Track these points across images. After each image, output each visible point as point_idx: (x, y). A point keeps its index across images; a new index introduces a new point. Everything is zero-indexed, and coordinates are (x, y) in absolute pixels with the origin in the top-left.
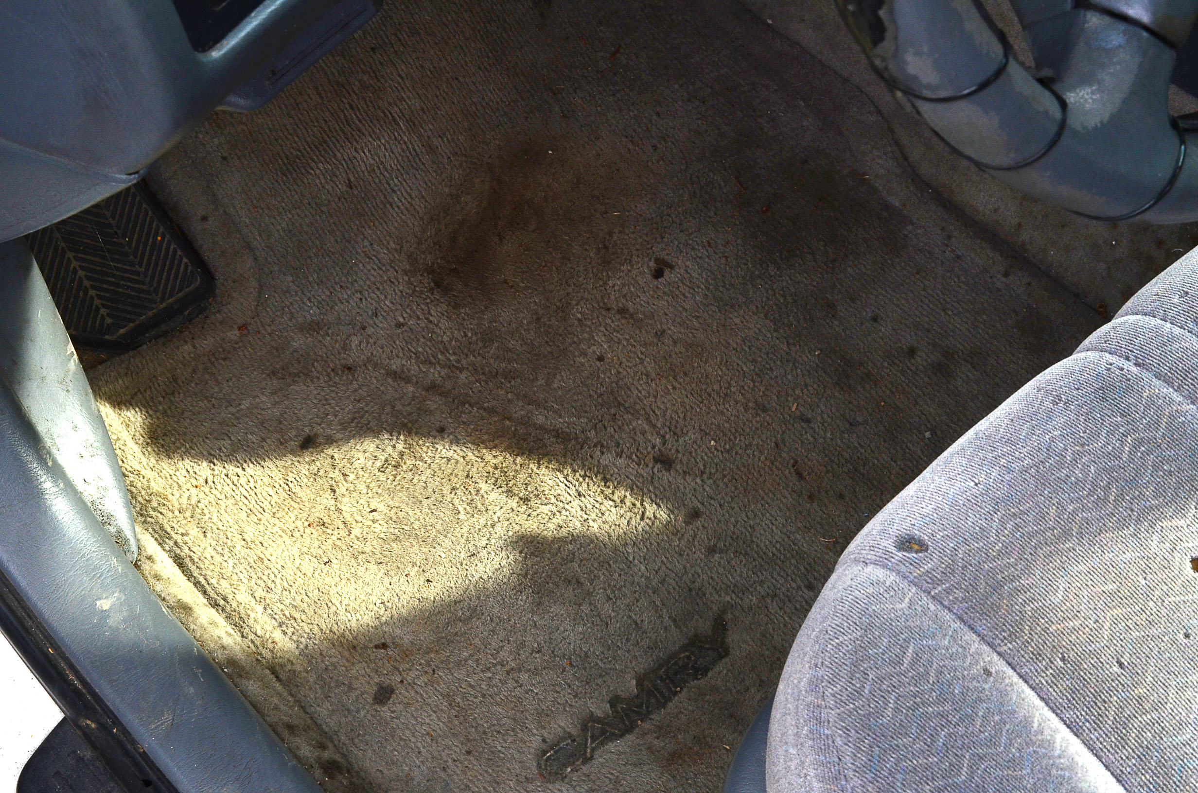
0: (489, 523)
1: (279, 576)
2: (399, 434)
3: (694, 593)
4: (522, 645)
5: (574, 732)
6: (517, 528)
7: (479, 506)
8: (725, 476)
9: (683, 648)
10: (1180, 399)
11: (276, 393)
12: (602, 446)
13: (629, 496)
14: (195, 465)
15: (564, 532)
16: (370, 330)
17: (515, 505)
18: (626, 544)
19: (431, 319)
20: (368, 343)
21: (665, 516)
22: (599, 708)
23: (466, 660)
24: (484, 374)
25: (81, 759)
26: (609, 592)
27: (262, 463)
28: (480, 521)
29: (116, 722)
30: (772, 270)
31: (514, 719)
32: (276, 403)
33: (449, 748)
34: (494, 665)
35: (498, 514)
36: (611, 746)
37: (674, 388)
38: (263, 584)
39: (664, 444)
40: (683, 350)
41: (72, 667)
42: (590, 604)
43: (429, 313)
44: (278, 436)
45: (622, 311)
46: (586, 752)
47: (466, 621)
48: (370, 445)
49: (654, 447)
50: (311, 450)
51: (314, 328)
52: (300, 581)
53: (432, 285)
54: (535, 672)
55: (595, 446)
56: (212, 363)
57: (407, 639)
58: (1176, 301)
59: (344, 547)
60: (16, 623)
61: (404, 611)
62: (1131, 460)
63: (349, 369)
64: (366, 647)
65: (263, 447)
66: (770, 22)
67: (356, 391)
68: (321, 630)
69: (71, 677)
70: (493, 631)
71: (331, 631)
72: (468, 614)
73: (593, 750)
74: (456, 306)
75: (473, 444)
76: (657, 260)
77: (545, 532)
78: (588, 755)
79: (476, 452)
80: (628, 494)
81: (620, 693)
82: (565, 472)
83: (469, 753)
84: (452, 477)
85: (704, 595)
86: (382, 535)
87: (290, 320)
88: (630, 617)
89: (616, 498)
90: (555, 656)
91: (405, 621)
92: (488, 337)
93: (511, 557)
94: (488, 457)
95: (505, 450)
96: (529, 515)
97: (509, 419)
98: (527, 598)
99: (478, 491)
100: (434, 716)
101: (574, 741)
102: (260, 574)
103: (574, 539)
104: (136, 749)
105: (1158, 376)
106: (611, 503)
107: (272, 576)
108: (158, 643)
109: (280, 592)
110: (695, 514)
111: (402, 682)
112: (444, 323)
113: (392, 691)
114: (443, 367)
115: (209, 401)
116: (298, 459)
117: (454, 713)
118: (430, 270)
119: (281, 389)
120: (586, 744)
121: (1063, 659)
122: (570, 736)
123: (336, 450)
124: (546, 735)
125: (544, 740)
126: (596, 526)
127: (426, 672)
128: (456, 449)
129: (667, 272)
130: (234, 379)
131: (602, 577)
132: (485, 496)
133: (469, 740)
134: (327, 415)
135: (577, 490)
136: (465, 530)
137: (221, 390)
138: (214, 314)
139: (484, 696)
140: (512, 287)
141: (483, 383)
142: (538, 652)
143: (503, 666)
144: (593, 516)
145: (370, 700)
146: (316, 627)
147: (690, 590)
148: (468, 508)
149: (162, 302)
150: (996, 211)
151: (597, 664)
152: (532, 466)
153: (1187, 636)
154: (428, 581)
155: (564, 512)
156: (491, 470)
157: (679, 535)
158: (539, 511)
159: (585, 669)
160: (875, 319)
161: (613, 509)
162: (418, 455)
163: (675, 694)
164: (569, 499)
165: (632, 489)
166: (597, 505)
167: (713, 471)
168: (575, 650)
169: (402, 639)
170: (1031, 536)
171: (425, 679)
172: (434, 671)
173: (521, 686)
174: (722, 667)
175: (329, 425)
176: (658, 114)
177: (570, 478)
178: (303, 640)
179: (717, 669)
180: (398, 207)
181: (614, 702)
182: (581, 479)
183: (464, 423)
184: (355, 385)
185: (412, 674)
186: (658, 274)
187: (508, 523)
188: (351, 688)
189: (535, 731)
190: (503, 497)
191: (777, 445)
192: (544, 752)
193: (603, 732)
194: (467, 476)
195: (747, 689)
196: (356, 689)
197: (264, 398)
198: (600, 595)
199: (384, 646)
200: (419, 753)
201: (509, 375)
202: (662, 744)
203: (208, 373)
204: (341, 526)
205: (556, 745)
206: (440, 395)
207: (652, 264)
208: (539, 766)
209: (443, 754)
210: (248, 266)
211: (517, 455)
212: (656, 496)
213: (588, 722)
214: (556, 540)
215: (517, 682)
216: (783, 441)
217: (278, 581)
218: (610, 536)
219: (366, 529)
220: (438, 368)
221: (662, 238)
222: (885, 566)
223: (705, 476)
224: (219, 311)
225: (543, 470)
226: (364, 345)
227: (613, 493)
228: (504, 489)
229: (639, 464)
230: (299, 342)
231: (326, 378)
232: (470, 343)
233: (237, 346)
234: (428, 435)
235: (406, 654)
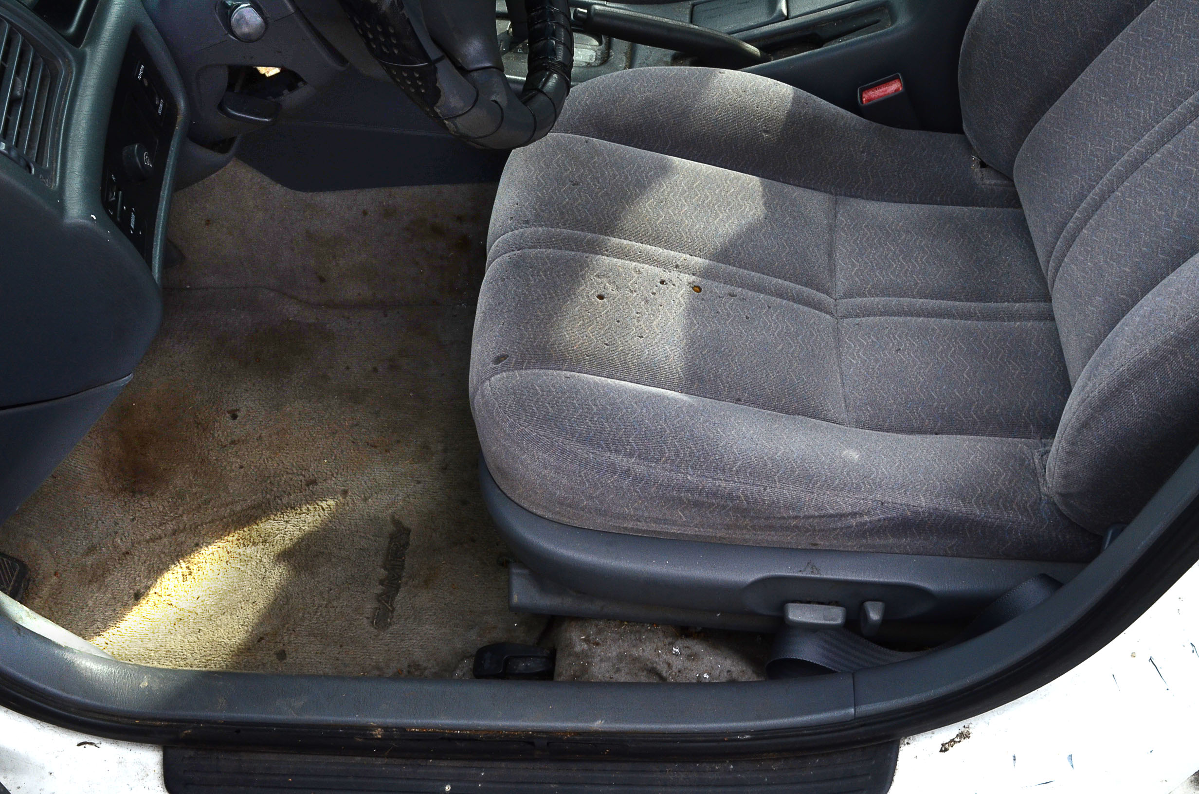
0: (258, 561)
1: (184, 651)
2: (179, 561)
3: (374, 520)
4: (321, 593)
5: (376, 606)
6: (272, 553)
7: (246, 559)
8: (343, 469)
9: (390, 543)
10: (544, 250)
11: (100, 589)
12: (278, 497)
13: (309, 507)
14: (94, 641)
15: (295, 540)
16: (121, 531)
17: (263, 547)
18: (327, 525)
19: (146, 507)
20: (125, 537)
21: (333, 502)
22: (379, 589)
23: (303, 616)
24: (193, 510)
25: (190, 758)
26: (338, 547)
27: (124, 619)
28: (253, 563)
29: (199, 721)
30: (285, 381)
31: (347, 621)
32: (104, 593)
33: (331, 651)
34: (317, 609)
35: (258, 555)
36: (398, 598)
37: (287, 453)
38: (179, 660)
39: (305, 477)
40: (277, 437)
41: (154, 719)
42: (335, 557)
43: (142, 505)
44: (120, 604)
45: (233, 442)
46: (389, 609)
47: (287, 603)
48: (168, 575)
49: (301, 481)
50: (142, 598)
51: (91, 550)
52: (196, 646)
53: (131, 494)
54: (338, 598)
55: (275, 499)
56: (56, 598)
57: (269, 629)
58: (510, 222)
59: (200, 621)
60: (109, 723)
61: (256, 621)
62: (548, 278)
63: (127, 553)
64: (254, 646)
65: (118, 613)
66: (188, 287)
67: (139, 560)
68: (227, 654)
69: (158, 723)
70: (303, 597)
71: (231, 651)
72: (285, 600)
73: (391, 606)
74: (152, 494)
75: (218, 539)
76: (229, 412)
77: (287, 546)
78: (391, 609)
79: (222, 541)
80: (308, 506)
81: (380, 578)
82: (272, 518)
83: (341, 646)
84: (222, 558)
85: (379, 517)
86: (213, 603)
87: (77, 554)
88: (356, 549)
89: (304, 511)
90: (340, 586)
91: (261, 623)
92: (181, 496)
93: (282, 566)
94: (230, 538)
95: (235, 530)
96: (273, 545)
97: (225, 517)
98: (305, 575)
99: (239, 554)
100: (312, 646)
101: (380, 609)
102: (174, 657)
103: (302, 539)
104: (219, 724)
105: (530, 248)
106: (304, 515)
107: (180, 653)
108: (186, 679)
109: (190, 656)
110: (345, 493)
111: (284, 645)
112: (154, 504)
113: (284, 651)
114: (171, 521)
115: (71, 615)
116: (139, 605)
117: (319, 638)
118: (123, 490)
119: (101, 586)
120: (386, 606)
121: (587, 356)
122: (376, 608)
123: (154, 589)
124: (367, 616)
125: (368, 618)
126: (307, 528)
127: (291, 634)
128: (211, 547)
129: (238, 413)
130: (73, 597)
131: (329, 543)
132: (245, 553)
133: (336, 642)
134: (135, 579)
135: (284, 521)
136: (249, 572)
137: (72, 607)
138: (37, 577)
139: (325, 622)
140: (170, 469)
141: (197, 514)
142: (331, 590)
143: (321, 606)
144: (301, 525)
145: (278, 662)
146: (223, 656)
147: (371, 520)
148: (242, 564)
149: (8, 587)
150: (359, 294)
151: (360, 576)
152: (254, 527)
153: (618, 322)
154: (254, 603)
155: (287, 533)
156: (238, 542)
157: (346, 504)
158: (275, 541)
159: (357, 581)
160: (348, 368)
161: (307, 516)
162: (196, 562)
163: (404, 560)
164: (284, 527)
165: (308, 503)
166: (299, 520)
167: (336, 471)
168: (346, 578)
169: (266, 631)
170: (539, 325)
171: (293, 636)
172: (294, 630)
173: (337, 607)
174: (412, 537)
175: (140, 581)
176: (170, 357)
177: (276, 519)
178: (222, 664)
179: (411, 539)
180: (84, 473)
181: (381, 583)
182: (282, 516)
183: (205, 534)
184: (136, 558)
185: (286, 638)
186: (234, 417)
187: (266, 555)
188: (264, 664)
189: (361, 618)
190: (253, 548)
191: (353, 442)
192: (372, 622)
193: (388, 597)
194: (228, 553)
195: (431, 536)
196: (267, 663)
197: (97, 595)
198: (335, 550)
199: (262, 638)
200: (320, 663)
201: (207, 502)
202: (417, 581)
203: (58, 604)
204: (190, 614)
205: (374, 616)
206: (181, 532)
207: (228, 415)
208: (375, 628)
209: (332, 655)
210: (35, 544)
211: (243, 528)
212: (322, 498)
213: (378, 598)
214: (294, 546)
215: (333, 607)
216: (354, 439)
217: (185, 653)
218: (317, 527)
219: (203, 607)
220: (170, 523)
221: (222, 402)
222: (497, 373)
223: (335, 475)
224: (38, 574)
225: (261, 525)
226: (124, 539)
227: (301, 510)
228: (251, 544)
229: (301, 492)
230: (89, 561)
231: (119, 565)
232: (175, 503)
233: (61, 583)
234: (193, 551)
235: (275, 635)
